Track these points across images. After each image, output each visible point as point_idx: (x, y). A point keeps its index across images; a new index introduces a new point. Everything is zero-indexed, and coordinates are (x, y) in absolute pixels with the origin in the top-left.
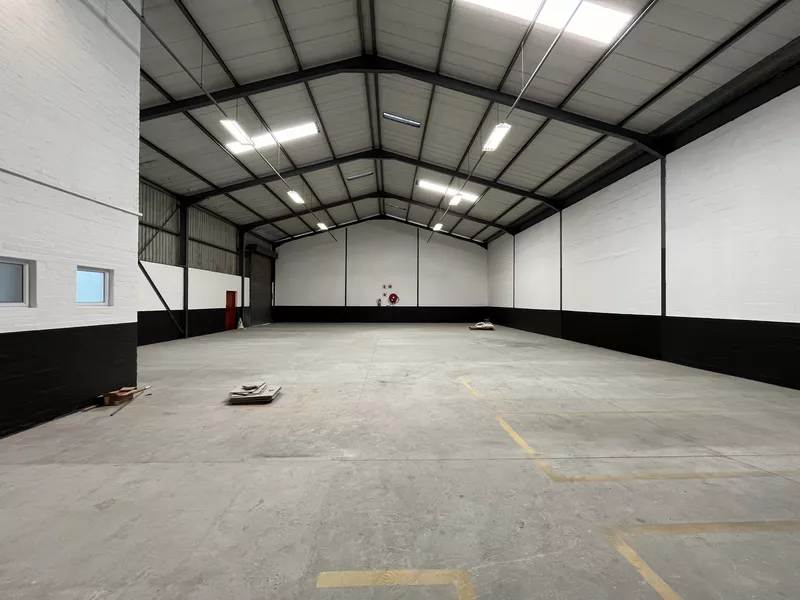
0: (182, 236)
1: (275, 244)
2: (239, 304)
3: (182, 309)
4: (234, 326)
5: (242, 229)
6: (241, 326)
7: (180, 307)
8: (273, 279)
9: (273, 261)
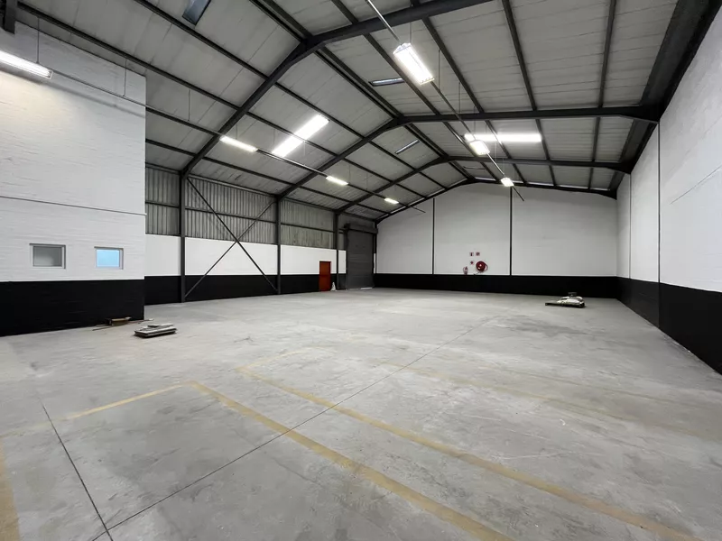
0: (276, 222)
1: (377, 221)
2: (333, 271)
3: (276, 274)
4: (328, 289)
5: (337, 213)
6: (334, 288)
7: (275, 273)
8: (375, 251)
9: (374, 236)
